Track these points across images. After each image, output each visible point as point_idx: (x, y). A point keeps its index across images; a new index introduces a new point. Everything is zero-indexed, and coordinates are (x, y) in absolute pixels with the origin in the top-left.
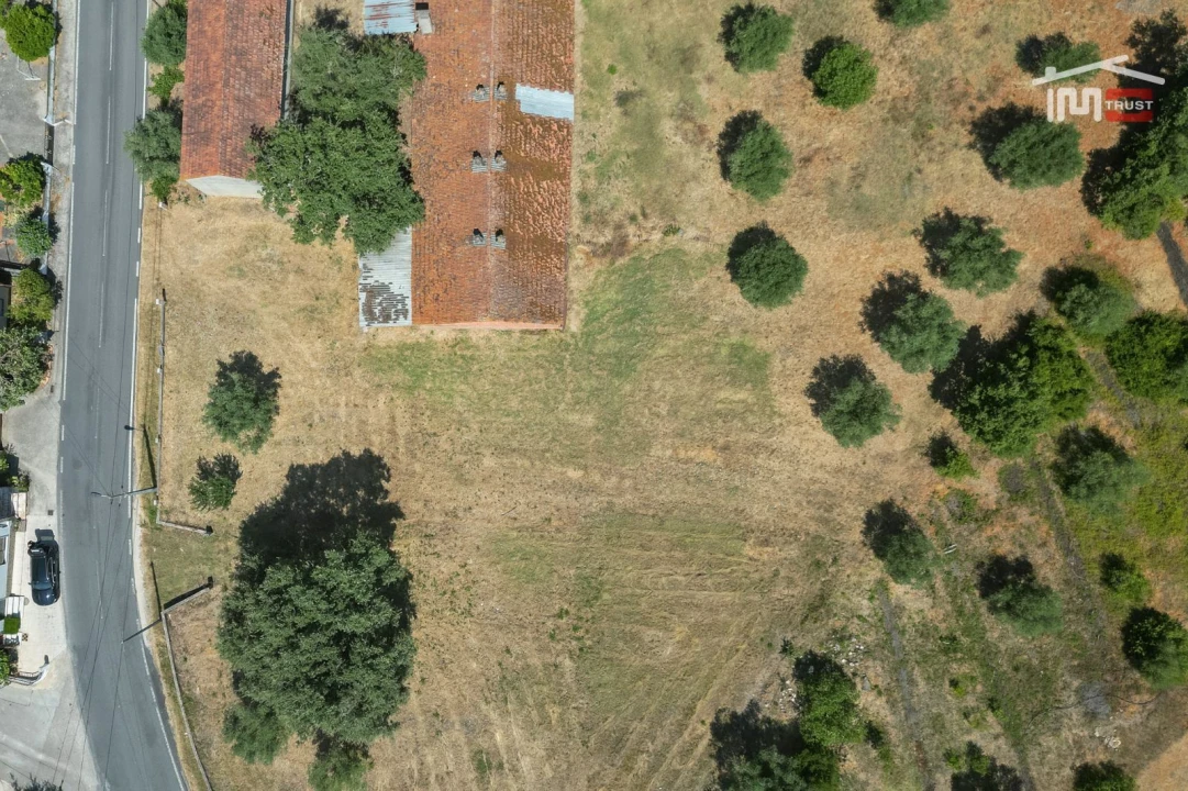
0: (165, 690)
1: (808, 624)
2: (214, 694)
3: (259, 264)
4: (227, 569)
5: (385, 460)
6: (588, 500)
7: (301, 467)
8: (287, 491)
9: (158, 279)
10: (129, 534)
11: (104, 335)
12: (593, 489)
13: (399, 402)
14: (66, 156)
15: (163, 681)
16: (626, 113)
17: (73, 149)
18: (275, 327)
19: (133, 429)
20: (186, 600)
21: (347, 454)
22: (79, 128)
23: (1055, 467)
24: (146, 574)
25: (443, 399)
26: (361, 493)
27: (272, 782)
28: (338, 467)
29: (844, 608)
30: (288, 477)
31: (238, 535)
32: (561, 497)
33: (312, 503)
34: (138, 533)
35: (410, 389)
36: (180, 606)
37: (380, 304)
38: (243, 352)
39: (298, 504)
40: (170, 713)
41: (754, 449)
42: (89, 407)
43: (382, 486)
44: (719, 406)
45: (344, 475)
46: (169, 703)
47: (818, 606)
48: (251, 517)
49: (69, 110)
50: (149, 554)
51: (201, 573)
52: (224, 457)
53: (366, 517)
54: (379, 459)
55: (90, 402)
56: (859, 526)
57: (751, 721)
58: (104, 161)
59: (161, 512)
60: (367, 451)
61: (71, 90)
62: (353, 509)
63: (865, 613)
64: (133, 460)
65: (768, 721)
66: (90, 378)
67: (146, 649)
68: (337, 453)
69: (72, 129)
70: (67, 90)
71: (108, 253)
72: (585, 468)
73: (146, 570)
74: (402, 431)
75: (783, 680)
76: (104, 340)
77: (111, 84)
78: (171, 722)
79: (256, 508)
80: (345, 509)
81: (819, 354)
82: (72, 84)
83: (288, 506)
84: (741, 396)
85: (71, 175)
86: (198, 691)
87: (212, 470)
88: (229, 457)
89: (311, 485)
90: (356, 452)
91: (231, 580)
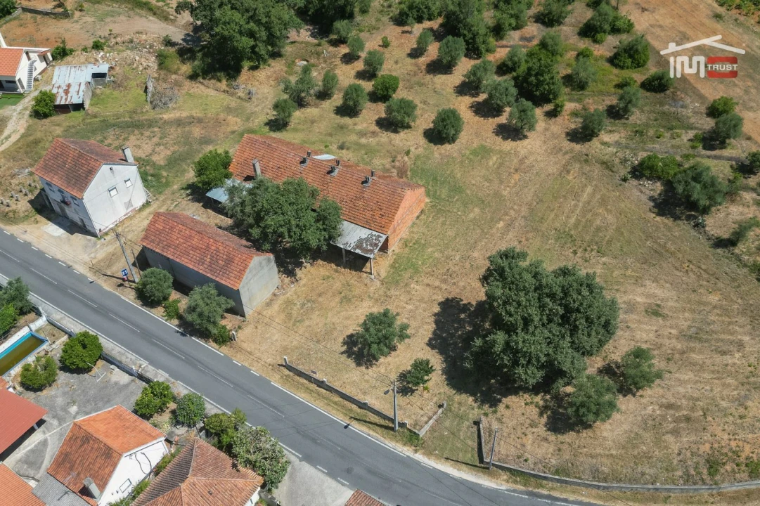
0: (545, 492)
1: (615, 169)
2: (559, 450)
3: (302, 311)
4: (473, 409)
5: (450, 297)
6: (517, 224)
7: (430, 340)
8: (441, 353)
9: (270, 365)
10: (418, 463)
11: (278, 410)
12: (513, 221)
13: (421, 279)
14: (160, 376)
15: (536, 490)
16: (348, 149)
17: (160, 371)
18: (342, 317)
19: (349, 425)
20: (483, 444)
21: (435, 315)
22: (152, 363)
23: (572, 90)
24: (452, 466)
25: (431, 260)
26: (463, 316)
27: (637, 434)
28: (440, 321)
29: (610, 157)
30: (432, 349)
31: (455, 392)
32: (511, 234)
33: (455, 344)
34: (419, 457)
35: (417, 271)
36: (485, 449)
37: (367, 245)
38: (344, 339)
39: (452, 351)
40: (564, 496)
41: (522, 161)
42: (316, 443)
43: (463, 304)
44: (495, 166)
45: (447, 321)
46: (556, 494)
47: (607, 165)
48: (447, 379)
49: (138, 362)
50: (438, 457)
51: (468, 428)
52: (400, 376)
53: (478, 318)
54: (447, 299)
55: (314, 441)
56: (573, 145)
57: (658, 201)
58: (182, 360)
59: (414, 428)
60: (439, 304)
61: (129, 356)
62: (470, 324)
63: (615, 150)
64: (369, 435)
65: (660, 194)
66: (299, 433)
67: (507, 490)
68: (433, 319)
69: (149, 366)
70: (127, 358)
71: (233, 383)
72: (500, 219)
73: (449, 464)
74: (437, 283)
75: (640, 184)
76: (281, 412)
77: (147, 335)
78: (571, 499)
79: (442, 374)
80: (468, 328)
81: (490, 132)
82: (127, 353)
83: (450, 356)
84: (495, 158)
85: (173, 380)
86: (554, 461)
87: (404, 386)
88: (401, 373)
89: (444, 340)
90: (437, 309)
91: (482, 409)
